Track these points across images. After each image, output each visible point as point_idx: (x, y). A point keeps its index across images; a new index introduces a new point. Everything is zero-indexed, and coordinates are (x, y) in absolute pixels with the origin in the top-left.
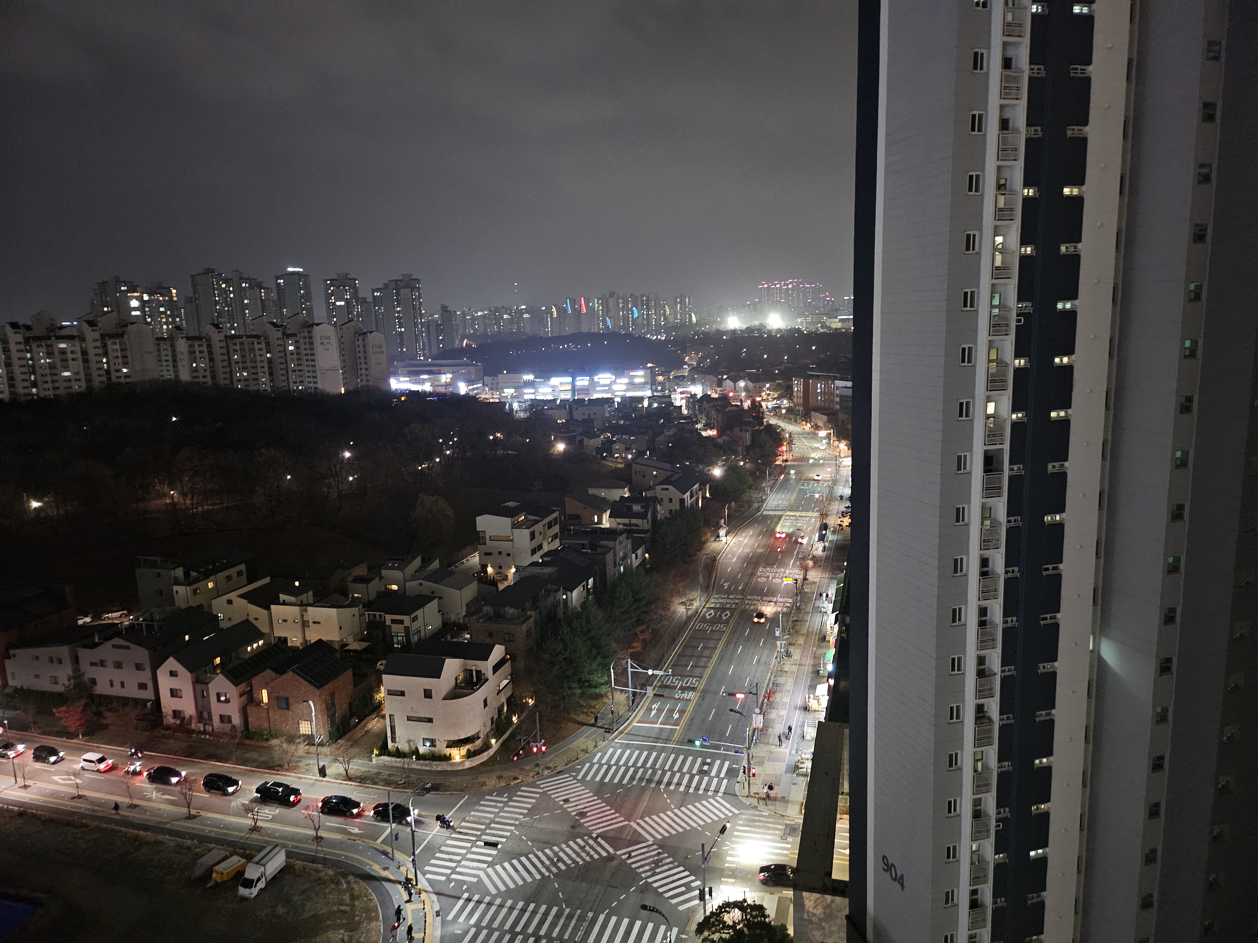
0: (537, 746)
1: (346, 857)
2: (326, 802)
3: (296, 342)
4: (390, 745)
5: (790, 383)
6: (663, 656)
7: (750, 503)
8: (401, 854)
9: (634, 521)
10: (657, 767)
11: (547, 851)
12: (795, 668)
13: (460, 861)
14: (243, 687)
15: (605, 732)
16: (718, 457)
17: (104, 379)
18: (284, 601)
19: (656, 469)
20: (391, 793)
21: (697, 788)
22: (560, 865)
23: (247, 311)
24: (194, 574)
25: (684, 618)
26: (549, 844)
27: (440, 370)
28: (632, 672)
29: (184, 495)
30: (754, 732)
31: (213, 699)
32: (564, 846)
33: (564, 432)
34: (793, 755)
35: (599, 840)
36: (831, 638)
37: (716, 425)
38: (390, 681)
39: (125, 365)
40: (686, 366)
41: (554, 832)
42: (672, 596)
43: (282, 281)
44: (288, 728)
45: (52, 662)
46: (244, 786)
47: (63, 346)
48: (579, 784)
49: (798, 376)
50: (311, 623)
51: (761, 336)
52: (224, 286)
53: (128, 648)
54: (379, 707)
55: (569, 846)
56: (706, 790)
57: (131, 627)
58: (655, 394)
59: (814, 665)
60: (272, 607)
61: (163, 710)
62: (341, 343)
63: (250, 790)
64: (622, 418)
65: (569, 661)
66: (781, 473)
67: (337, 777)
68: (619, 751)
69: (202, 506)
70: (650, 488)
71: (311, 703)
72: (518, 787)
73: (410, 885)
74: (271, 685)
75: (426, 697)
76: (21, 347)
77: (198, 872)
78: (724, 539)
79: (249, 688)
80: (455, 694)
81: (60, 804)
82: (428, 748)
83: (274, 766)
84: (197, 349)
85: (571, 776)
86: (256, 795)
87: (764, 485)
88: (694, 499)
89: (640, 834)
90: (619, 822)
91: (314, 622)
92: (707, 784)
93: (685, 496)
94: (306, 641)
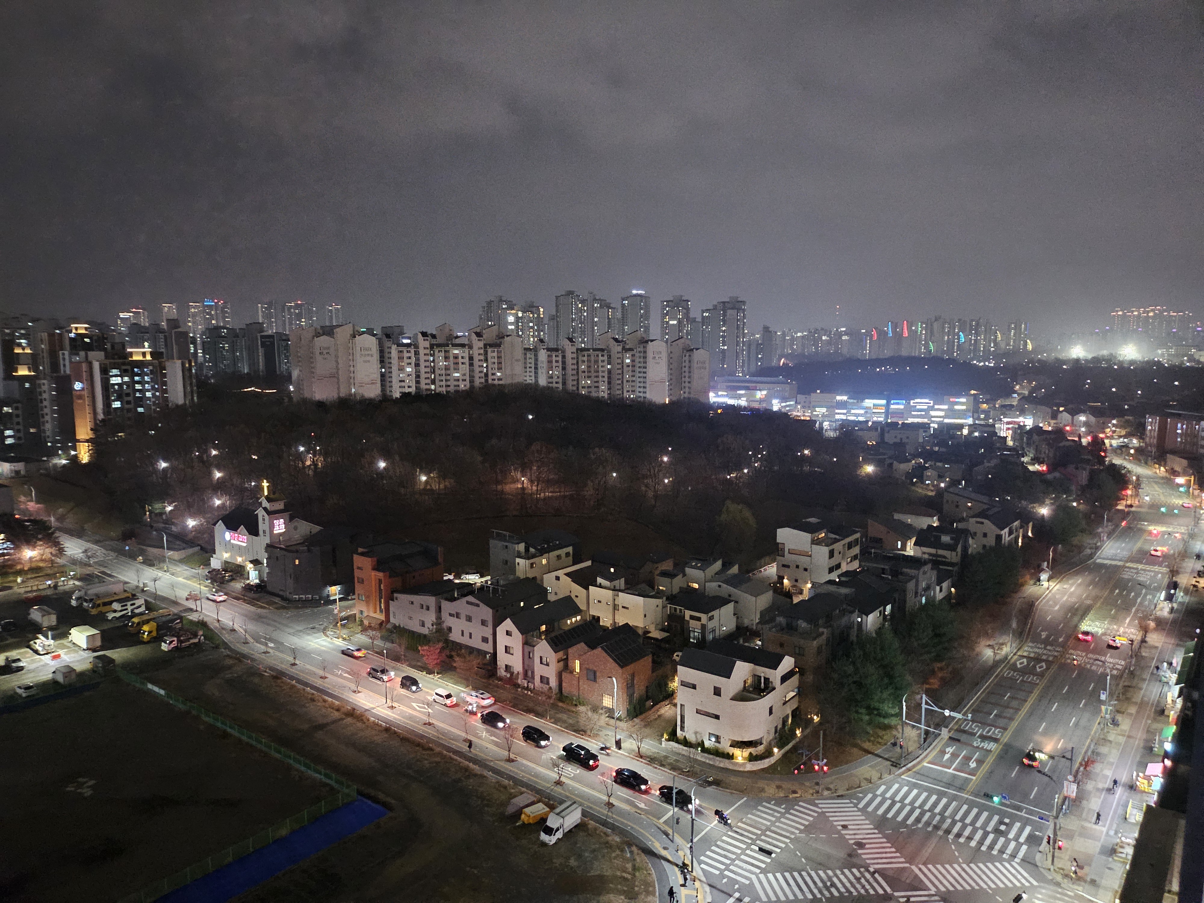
0: (818, 765)
1: (632, 828)
2: (619, 772)
3: (632, 355)
4: (679, 732)
5: (1142, 420)
6: (963, 699)
7: (1080, 548)
8: (680, 838)
9: (941, 552)
10: (946, 814)
11: (821, 873)
12: (1122, 740)
13: (734, 860)
14: (561, 654)
15: (892, 765)
16: (1046, 494)
17: (483, 380)
18: (600, 584)
19: (971, 500)
20: (676, 778)
21: (991, 847)
22: (833, 890)
23: (596, 328)
24: (532, 550)
25: (991, 662)
26: (825, 867)
27: (756, 387)
28: (926, 709)
29: (531, 481)
30: (1063, 803)
31: (537, 660)
32: (838, 872)
33: (872, 455)
34: (1110, 836)
35: (876, 875)
36: (1172, 713)
37: (1046, 459)
38: (684, 673)
39: (499, 369)
40: (1015, 395)
41: (829, 856)
42: (978, 637)
43: (627, 302)
44: (593, 698)
45: (422, 608)
46: (555, 743)
47: (456, 352)
48: (859, 813)
49: (1152, 414)
50: (620, 607)
51: (1110, 368)
52: (580, 306)
53: (478, 605)
54: (672, 695)
55: (843, 873)
56: (1002, 851)
57: (482, 588)
58: (977, 422)
59: (1147, 741)
60: (591, 588)
61: (498, 663)
62: (670, 358)
63: (558, 747)
64: (936, 445)
65: (859, 685)
66: (1123, 519)
67: (630, 751)
68: (905, 789)
69: (544, 492)
70: (961, 520)
71: (614, 679)
72: (796, 801)
73: (686, 871)
74: (584, 657)
75: (715, 694)
76: (428, 351)
77: (510, 810)
78: (1046, 584)
79: (565, 657)
80: (743, 696)
81: (415, 727)
82: (713, 743)
83: (579, 731)
84: (554, 359)
85: (851, 803)
86: (562, 752)
87: (1100, 530)
88: (1013, 536)
89: (922, 881)
90: (899, 862)
91: (623, 607)
92: (1003, 846)
93: (1003, 532)
94: (615, 623)
